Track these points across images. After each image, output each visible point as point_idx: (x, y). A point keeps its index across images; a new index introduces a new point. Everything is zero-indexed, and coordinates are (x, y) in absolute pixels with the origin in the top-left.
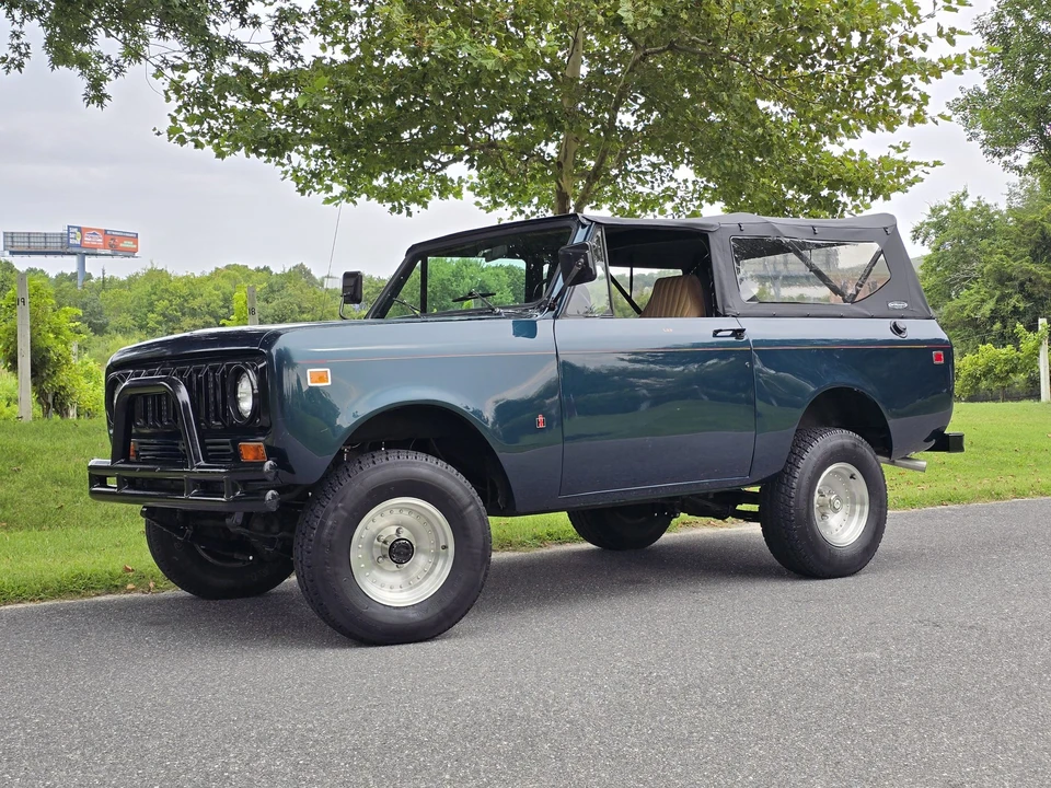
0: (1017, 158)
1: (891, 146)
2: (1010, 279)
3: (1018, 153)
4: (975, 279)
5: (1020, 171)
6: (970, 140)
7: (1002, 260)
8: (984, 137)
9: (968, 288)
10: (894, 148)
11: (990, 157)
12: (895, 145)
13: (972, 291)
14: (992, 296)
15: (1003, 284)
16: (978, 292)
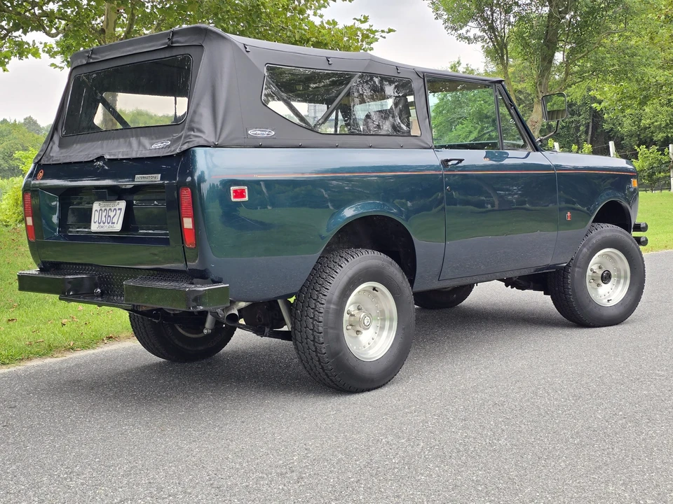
0: (468, 31)
1: (355, 19)
2: (487, 117)
3: (468, 28)
4: (465, 118)
5: (468, 41)
6: (436, 18)
7: (481, 105)
8: (446, 17)
9: (462, 124)
10: (358, 20)
11: (450, 31)
12: (358, 18)
13: (464, 126)
14: (476, 128)
15: (482, 121)
16: (467, 127)
